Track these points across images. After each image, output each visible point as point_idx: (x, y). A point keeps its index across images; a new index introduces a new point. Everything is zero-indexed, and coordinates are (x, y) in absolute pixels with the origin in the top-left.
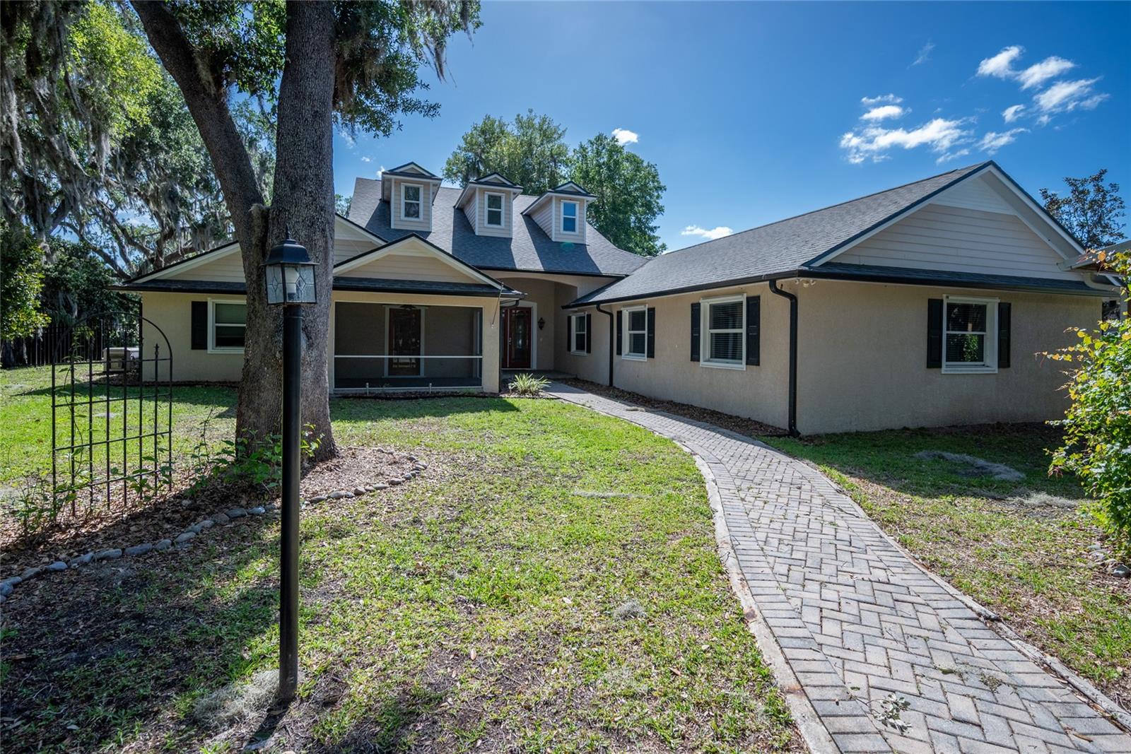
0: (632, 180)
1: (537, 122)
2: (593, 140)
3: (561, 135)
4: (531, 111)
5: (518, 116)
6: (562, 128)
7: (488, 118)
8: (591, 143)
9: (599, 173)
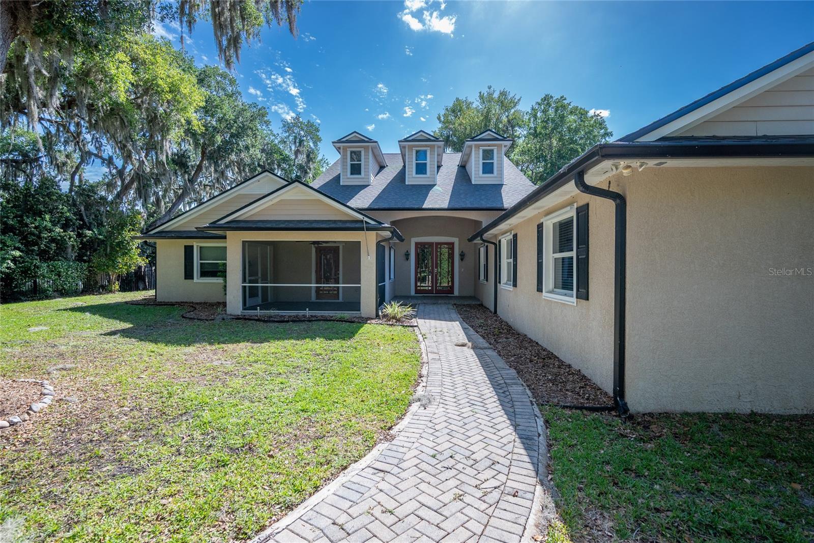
0: (577, 131)
1: (496, 95)
2: (539, 101)
3: (516, 103)
4: (490, 88)
5: (480, 93)
6: (517, 97)
7: (457, 99)
8: (539, 104)
9: (545, 128)
